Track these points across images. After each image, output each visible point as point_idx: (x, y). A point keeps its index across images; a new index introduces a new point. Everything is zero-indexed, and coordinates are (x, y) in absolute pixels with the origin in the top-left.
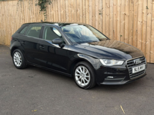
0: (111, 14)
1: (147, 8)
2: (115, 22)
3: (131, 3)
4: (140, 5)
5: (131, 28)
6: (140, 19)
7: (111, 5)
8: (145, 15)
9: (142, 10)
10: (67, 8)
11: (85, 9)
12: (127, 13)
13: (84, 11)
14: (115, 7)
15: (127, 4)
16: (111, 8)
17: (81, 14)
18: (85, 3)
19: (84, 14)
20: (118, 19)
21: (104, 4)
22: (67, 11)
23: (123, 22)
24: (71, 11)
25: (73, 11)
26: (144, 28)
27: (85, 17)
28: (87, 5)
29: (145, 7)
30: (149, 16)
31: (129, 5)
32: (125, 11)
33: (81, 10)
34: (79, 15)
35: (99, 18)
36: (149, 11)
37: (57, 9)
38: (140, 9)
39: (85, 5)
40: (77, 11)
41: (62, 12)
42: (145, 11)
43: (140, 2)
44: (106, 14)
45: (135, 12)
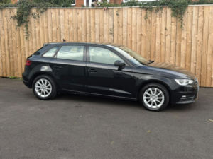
0: (125, 34)
1: (166, 29)
2: (129, 43)
3: (148, 24)
4: (158, 26)
5: (148, 49)
6: (158, 41)
7: (125, 24)
8: (163, 36)
9: (161, 31)
10: (62, 25)
11: (90, 27)
12: (144, 33)
13: (88, 29)
14: (129, 26)
15: (143, 24)
16: (124, 27)
17: (84, 33)
18: (90, 19)
19: (88, 32)
20: (133, 40)
21: (115, 22)
22: (62, 27)
23: (139, 43)
24: (69, 28)
25: (72, 28)
26: (163, 49)
27: (90, 36)
28: (92, 22)
29: (164, 29)
30: (168, 37)
31: (146, 25)
32: (141, 31)
33: (84, 28)
34: (81, 34)
35: (109, 37)
36: (168, 32)
37: (45, 25)
38: (158, 30)
39: (90, 22)
40: (78, 28)
41: (54, 29)
42: (163, 33)
43: (158, 23)
44: (118, 34)
45: (152, 33)
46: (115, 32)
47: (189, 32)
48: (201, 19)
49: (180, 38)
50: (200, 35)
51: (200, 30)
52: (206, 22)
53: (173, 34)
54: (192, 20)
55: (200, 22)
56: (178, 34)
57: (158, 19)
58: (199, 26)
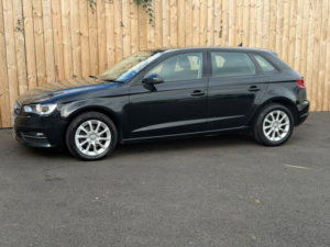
0: (48, 33)
1: (122, 25)
2: (58, 49)
3: (90, 14)
4: (109, 19)
5: (94, 60)
6: (109, 45)
7: (46, 11)
8: (118, 37)
9: (114, 28)
12: (84, 32)
14: (56, 17)
15: (82, 15)
16: (46, 19)
20: (65, 43)
21: (27, 9)
23: (77, 50)
29: (118, 24)
30: (126, 39)
31: (87, 16)
32: (79, 27)
36: (125, 30)
38: (109, 26)
42: (118, 31)
43: (108, 14)
44: (34, 32)
45: (99, 31)
46: (28, 28)
47: (158, 31)
48: (174, 10)
49: (145, 41)
50: (174, 35)
51: (173, 29)
52: (182, 15)
53: (134, 34)
54: (161, 12)
55: (173, 15)
56: (141, 34)
57: (107, 5)
58: (172, 21)
